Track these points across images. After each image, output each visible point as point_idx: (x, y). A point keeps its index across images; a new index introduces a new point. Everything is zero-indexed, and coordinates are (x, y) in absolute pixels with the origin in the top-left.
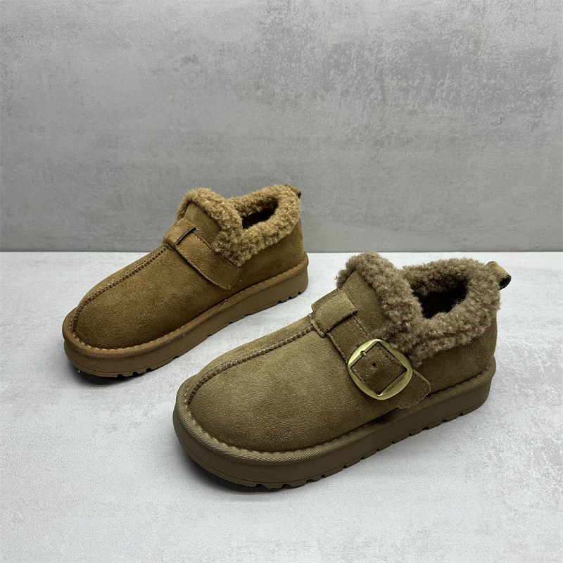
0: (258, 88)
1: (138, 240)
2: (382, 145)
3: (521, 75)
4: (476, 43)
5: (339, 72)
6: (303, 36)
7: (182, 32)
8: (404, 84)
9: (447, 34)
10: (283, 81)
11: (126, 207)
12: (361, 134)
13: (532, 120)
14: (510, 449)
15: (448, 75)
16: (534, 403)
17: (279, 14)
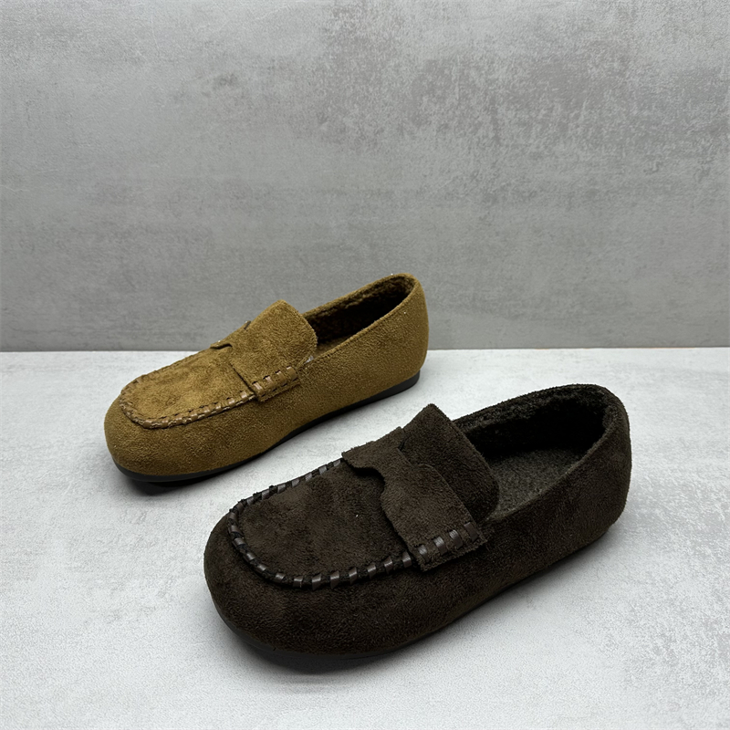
0: (322, 121)
1: (155, 334)
2: (495, 201)
3: (685, 105)
4: (623, 60)
5: (434, 99)
6: (384, 49)
7: (215, 42)
8: (525, 116)
9: (583, 47)
10: (357, 111)
11: (137, 287)
12: (465, 185)
13: (699, 167)
14: (685, 637)
15: (584, 105)
16: (714, 567)
17: (351, 17)
